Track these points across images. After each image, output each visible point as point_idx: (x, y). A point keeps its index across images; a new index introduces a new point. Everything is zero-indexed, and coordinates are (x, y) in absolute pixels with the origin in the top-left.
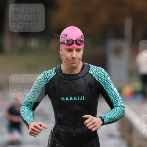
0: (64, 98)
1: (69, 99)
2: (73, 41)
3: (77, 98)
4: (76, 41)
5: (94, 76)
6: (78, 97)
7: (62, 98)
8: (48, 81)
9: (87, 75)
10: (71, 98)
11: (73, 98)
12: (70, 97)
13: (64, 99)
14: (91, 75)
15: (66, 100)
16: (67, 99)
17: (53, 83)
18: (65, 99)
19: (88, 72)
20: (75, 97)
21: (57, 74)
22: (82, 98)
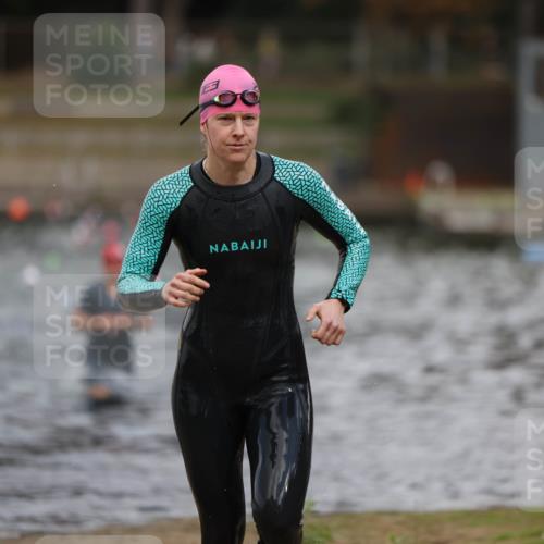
0: (216, 245)
1: (229, 247)
2: (235, 95)
3: (249, 245)
4: (243, 95)
5: (288, 187)
6: (252, 242)
7: (211, 247)
9: (273, 186)
10: (235, 246)
11: (240, 245)
12: (232, 243)
13: (216, 250)
14: (282, 184)
15: (223, 250)
16: (225, 248)
18: (220, 247)
19: (273, 178)
20: (245, 243)
21: (195, 185)
22: (263, 244)
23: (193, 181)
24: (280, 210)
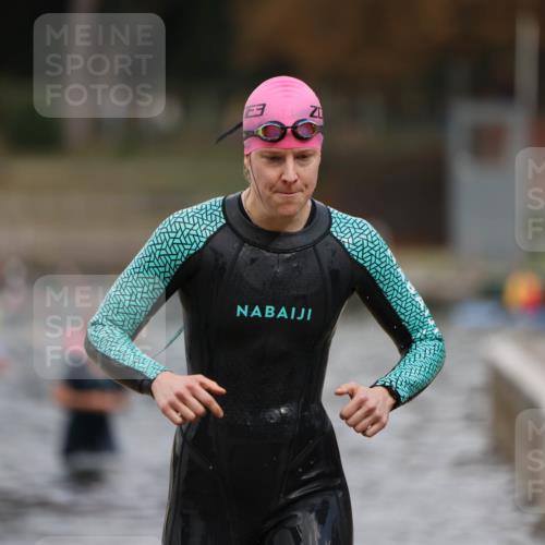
0: (246, 307)
1: (263, 312)
3: (289, 313)
5: (347, 246)
6: (294, 309)
7: (239, 308)
8: (201, 245)
10: (270, 311)
11: (276, 312)
12: (268, 307)
13: (245, 313)
15: (254, 314)
16: (257, 312)
17: (217, 254)
18: (250, 311)
19: (328, 232)
20: (283, 309)
21: (228, 224)
22: (307, 314)
23: (226, 218)
24: (334, 274)
